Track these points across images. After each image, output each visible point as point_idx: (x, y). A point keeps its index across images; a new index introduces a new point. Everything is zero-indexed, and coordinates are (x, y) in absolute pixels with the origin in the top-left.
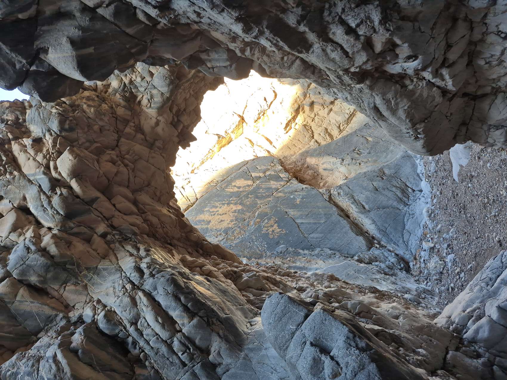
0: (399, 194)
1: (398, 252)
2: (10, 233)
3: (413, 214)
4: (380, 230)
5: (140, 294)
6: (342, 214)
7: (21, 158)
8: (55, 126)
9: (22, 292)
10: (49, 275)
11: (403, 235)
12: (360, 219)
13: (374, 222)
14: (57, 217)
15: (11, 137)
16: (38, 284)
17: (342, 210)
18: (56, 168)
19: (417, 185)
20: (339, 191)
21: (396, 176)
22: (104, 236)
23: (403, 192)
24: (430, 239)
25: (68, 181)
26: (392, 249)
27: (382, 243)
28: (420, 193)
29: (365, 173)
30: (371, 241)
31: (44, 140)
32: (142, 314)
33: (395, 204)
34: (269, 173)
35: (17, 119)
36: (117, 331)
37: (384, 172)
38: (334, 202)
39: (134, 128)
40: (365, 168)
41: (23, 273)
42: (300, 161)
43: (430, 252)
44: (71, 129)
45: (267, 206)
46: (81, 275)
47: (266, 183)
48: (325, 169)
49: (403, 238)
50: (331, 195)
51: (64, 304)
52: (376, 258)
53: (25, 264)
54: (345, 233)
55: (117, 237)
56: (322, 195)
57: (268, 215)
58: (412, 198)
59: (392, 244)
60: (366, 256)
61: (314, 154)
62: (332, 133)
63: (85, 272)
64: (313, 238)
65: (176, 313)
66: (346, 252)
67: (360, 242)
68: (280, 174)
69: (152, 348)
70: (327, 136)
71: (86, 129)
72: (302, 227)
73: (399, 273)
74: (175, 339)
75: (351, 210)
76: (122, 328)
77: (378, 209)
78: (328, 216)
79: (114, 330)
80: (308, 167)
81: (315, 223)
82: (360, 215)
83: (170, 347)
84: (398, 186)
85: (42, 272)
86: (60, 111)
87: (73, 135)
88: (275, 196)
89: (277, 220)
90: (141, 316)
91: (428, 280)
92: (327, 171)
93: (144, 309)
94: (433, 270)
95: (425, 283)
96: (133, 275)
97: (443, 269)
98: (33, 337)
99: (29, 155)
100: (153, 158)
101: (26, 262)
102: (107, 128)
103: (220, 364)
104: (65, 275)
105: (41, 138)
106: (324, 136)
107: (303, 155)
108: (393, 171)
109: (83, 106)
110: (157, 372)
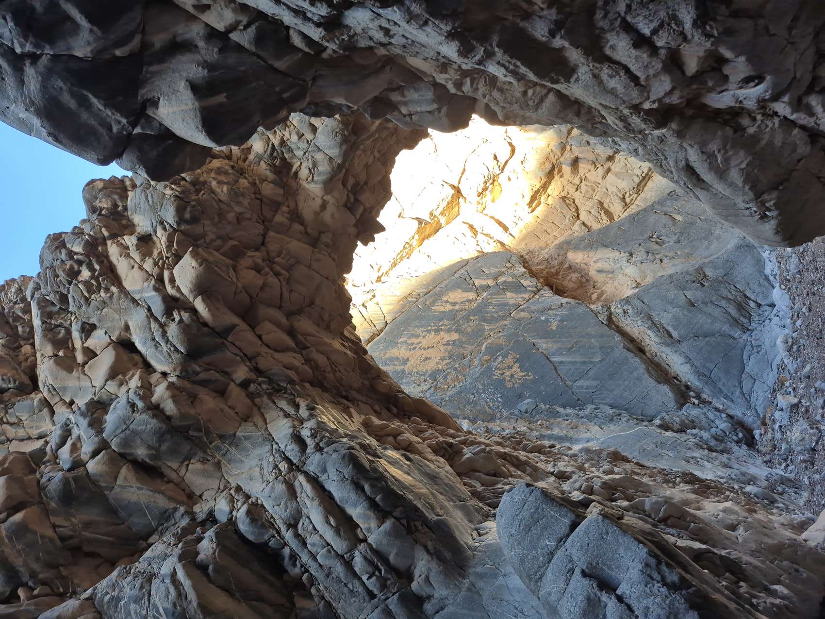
0: (733, 311)
1: (731, 413)
2: (107, 380)
3: (759, 346)
4: (699, 374)
5: (301, 478)
6: (631, 346)
7: (122, 266)
8: (170, 215)
9: (125, 471)
10: (164, 447)
11: (740, 382)
12: (664, 356)
13: (688, 360)
14: (175, 356)
15: (106, 234)
16: (148, 461)
17: (632, 340)
18: (172, 280)
19: (766, 296)
20: (625, 307)
21: (726, 279)
22: (245, 385)
23: (741, 307)
24: (790, 389)
25: (191, 299)
26: (721, 407)
27: (704, 396)
28: (770, 309)
29: (671, 276)
30: (683, 394)
31: (155, 238)
32: (305, 511)
33: (726, 328)
34: (504, 279)
35: (115, 206)
36: (266, 537)
37: (704, 274)
38: (617, 327)
39: (288, 215)
40: (670, 268)
41: (126, 443)
42: (557, 257)
43: (791, 411)
44: (194, 220)
45: (501, 334)
46: (211, 446)
47: (500, 296)
48: (599, 271)
49: (741, 388)
50: (611, 314)
51: (187, 491)
52: (693, 422)
53: (129, 430)
54: (639, 379)
55: (265, 386)
56: (596, 314)
57: (503, 349)
58: (757, 318)
59: (722, 398)
60: (676, 419)
61: (581, 246)
62: (612, 210)
63: (217, 442)
64: (582, 387)
65: (357, 511)
66: (639, 412)
67: (664, 394)
68: (522, 281)
69: (321, 566)
70: (603, 214)
71: (217, 219)
72: (562, 370)
73: (735, 448)
74: (357, 553)
75: (647, 340)
76: (275, 532)
77: (696, 338)
78: (606, 350)
79: (263, 535)
80: (570, 267)
81: (584, 363)
82: (664, 349)
83: (348, 565)
84: (730, 297)
85: (153, 441)
86: (177, 193)
87: (198, 229)
88: (513, 317)
89: (518, 356)
90: (303, 514)
91: (789, 462)
92: (604, 275)
93: (308, 502)
94: (797, 445)
95: (783, 467)
96: (289, 447)
97: (817, 443)
98: (141, 542)
99: (132, 262)
100: (318, 260)
101: (131, 426)
102: (248, 216)
103: (429, 597)
104: (189, 447)
105: (150, 235)
106: (597, 214)
107: (562, 248)
108: (720, 272)
109: (211, 183)
110: (328, 605)
